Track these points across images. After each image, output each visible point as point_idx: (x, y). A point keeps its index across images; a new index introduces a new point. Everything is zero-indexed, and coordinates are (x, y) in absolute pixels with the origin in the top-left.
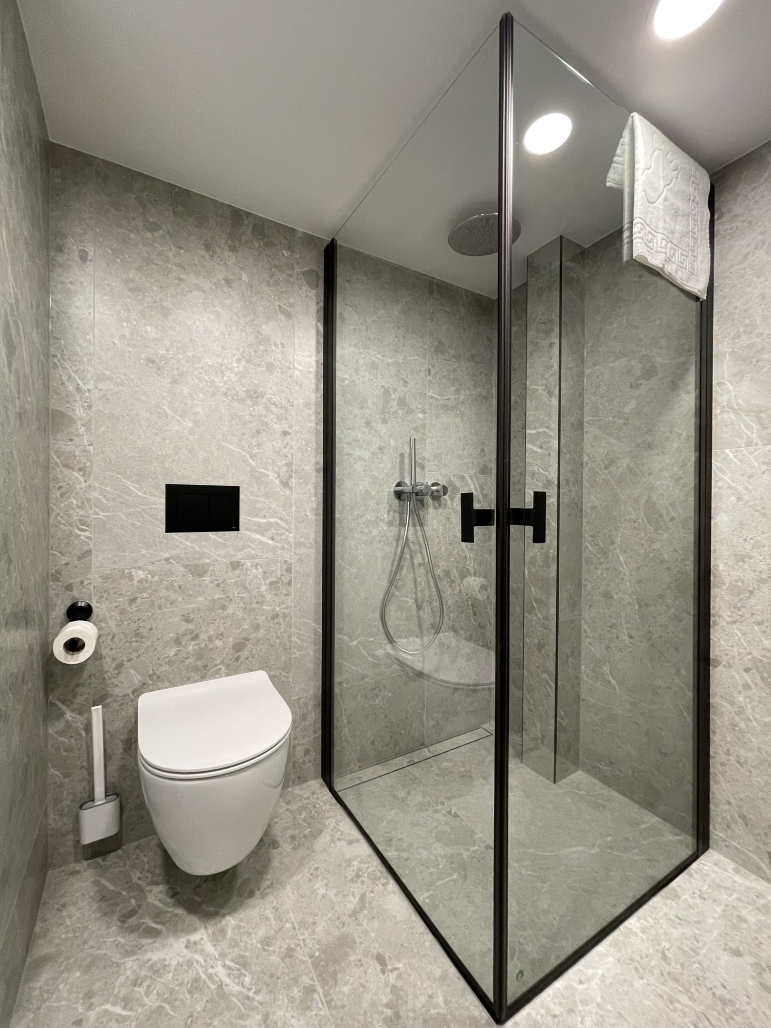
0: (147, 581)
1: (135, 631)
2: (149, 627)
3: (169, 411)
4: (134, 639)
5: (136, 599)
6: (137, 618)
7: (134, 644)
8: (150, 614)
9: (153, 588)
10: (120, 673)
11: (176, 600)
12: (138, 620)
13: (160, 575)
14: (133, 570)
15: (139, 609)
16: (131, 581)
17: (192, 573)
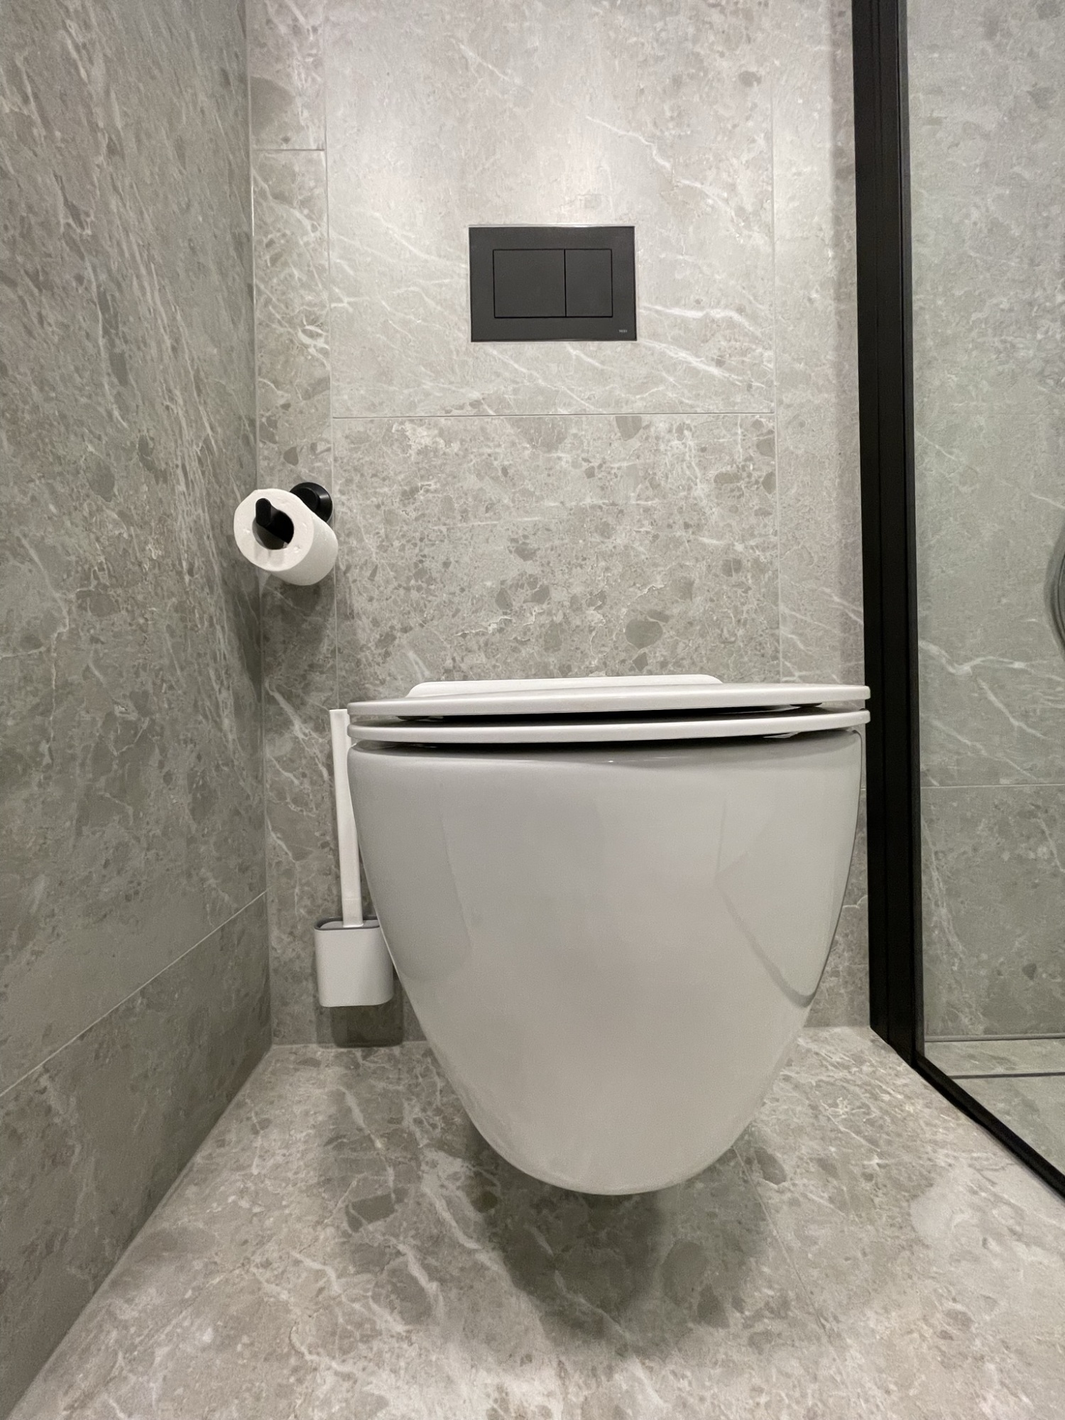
0: (436, 451)
1: (416, 565)
2: (443, 558)
3: (470, 54)
4: (413, 582)
5: (415, 490)
6: (418, 535)
7: (414, 594)
8: (444, 529)
9: (448, 469)
10: (387, 654)
11: (499, 501)
12: (421, 540)
13: (462, 441)
14: (408, 426)
15: (423, 515)
16: (404, 451)
17: (531, 441)
